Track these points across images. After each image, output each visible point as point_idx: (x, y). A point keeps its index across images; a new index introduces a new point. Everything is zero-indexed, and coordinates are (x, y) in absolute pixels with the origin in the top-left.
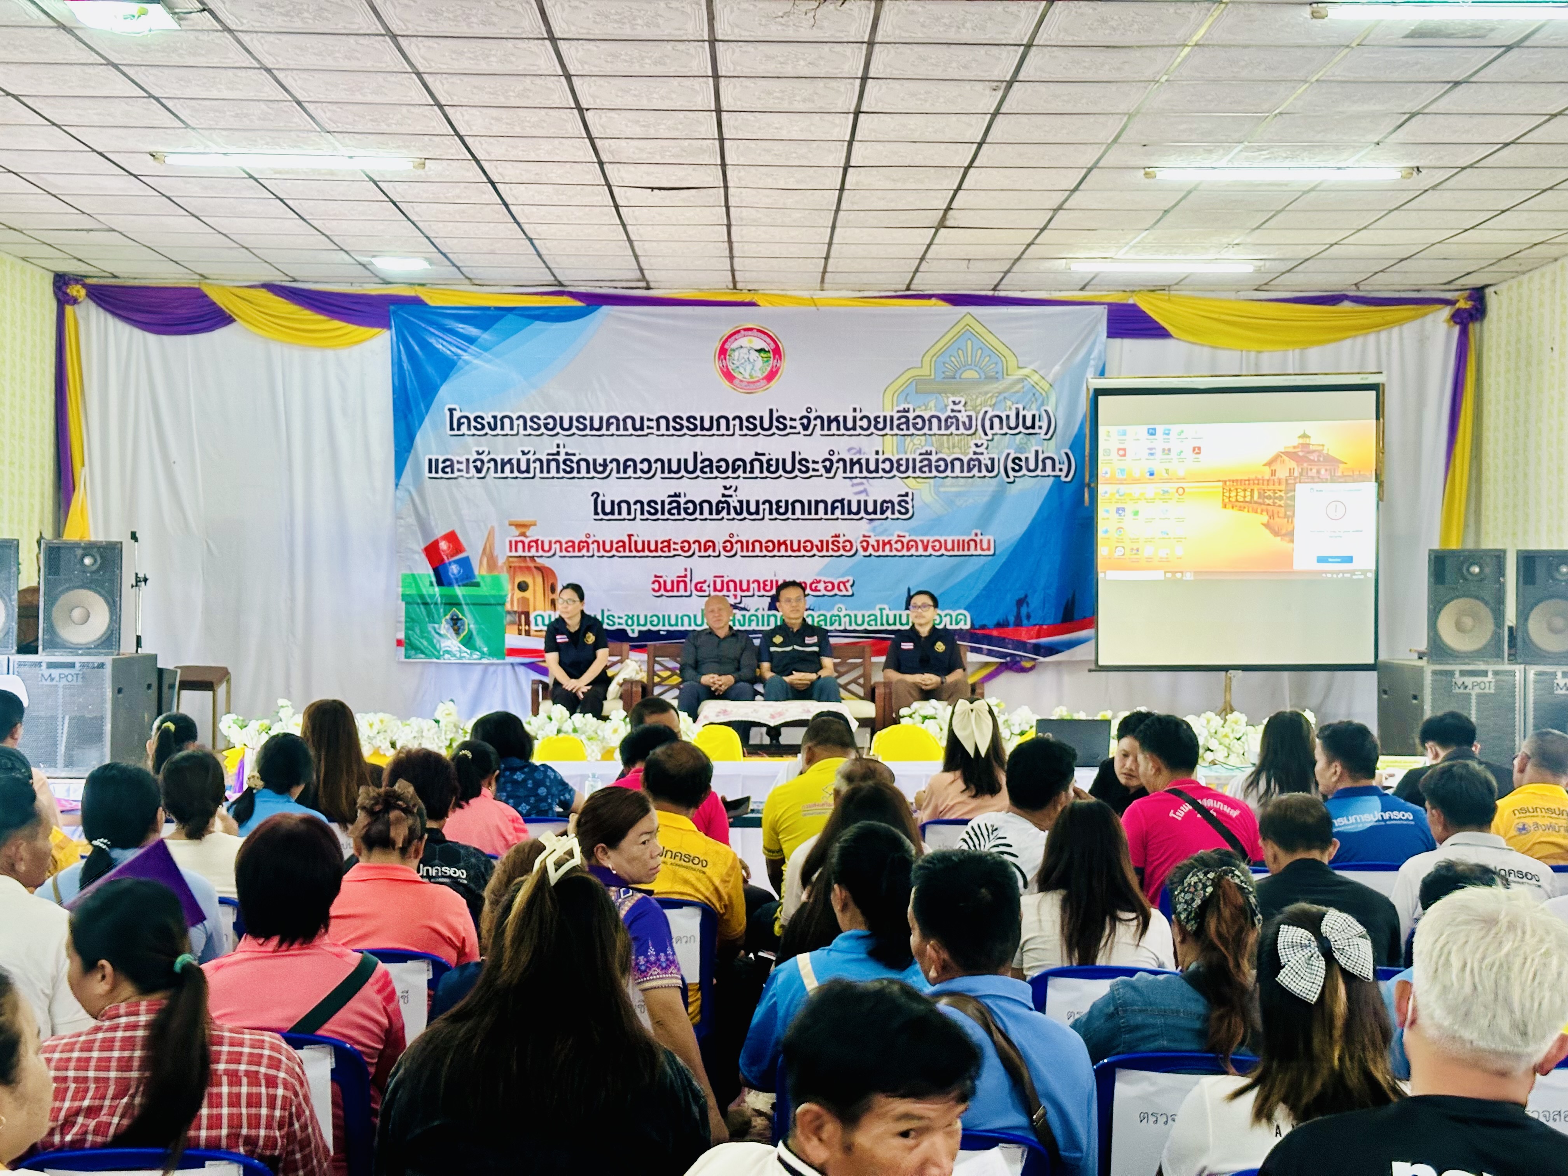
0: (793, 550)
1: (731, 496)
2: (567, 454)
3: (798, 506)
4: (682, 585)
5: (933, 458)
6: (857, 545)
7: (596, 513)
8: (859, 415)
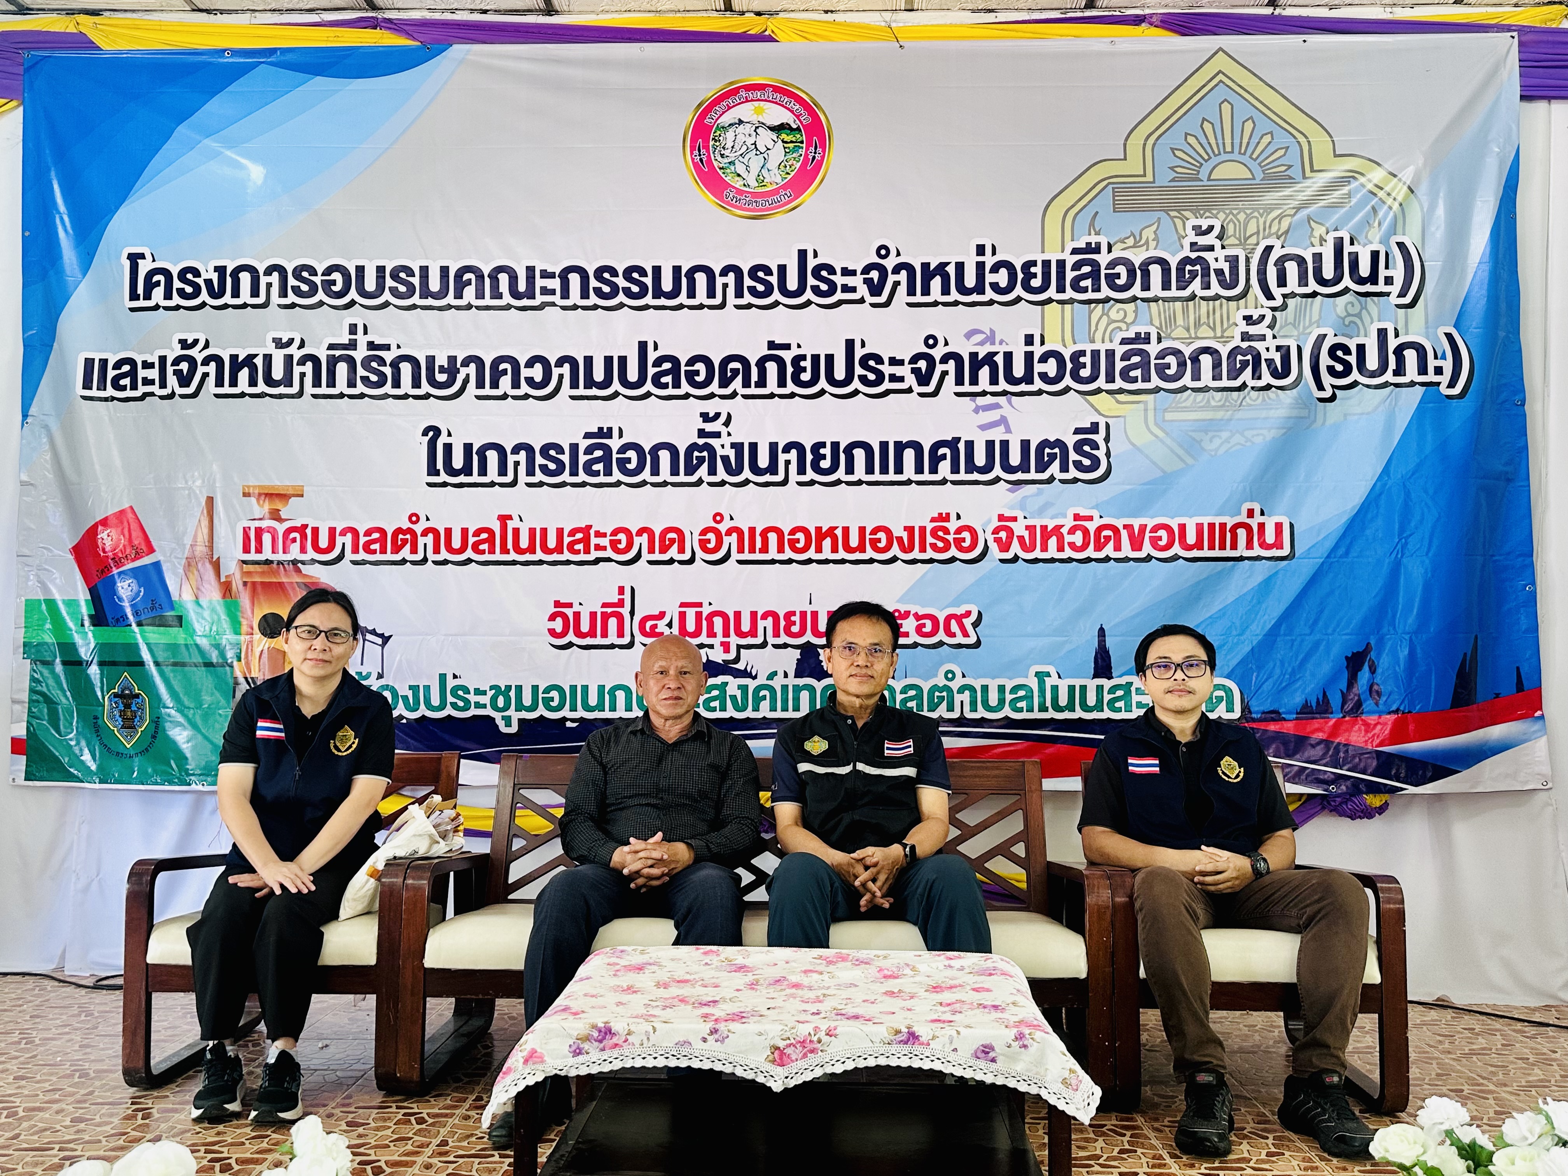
0: (848, 549)
1: (717, 435)
2: (371, 346)
3: (859, 455)
4: (613, 623)
5: (1153, 349)
6: (986, 536)
7: (433, 470)
8: (989, 261)
